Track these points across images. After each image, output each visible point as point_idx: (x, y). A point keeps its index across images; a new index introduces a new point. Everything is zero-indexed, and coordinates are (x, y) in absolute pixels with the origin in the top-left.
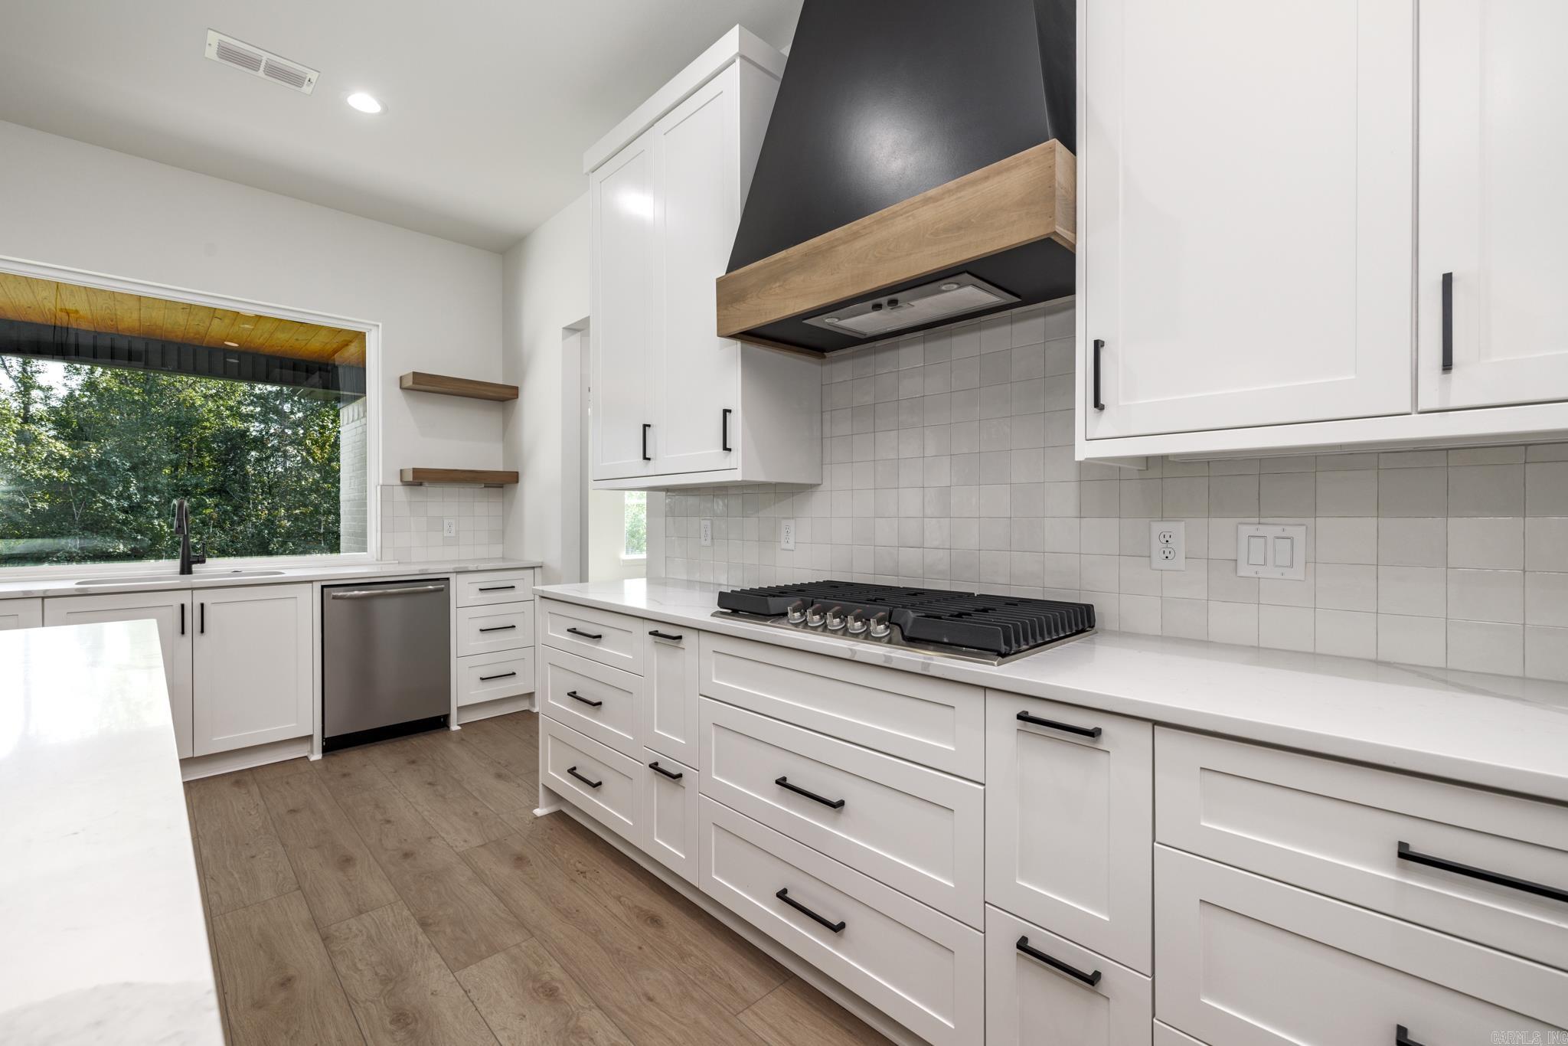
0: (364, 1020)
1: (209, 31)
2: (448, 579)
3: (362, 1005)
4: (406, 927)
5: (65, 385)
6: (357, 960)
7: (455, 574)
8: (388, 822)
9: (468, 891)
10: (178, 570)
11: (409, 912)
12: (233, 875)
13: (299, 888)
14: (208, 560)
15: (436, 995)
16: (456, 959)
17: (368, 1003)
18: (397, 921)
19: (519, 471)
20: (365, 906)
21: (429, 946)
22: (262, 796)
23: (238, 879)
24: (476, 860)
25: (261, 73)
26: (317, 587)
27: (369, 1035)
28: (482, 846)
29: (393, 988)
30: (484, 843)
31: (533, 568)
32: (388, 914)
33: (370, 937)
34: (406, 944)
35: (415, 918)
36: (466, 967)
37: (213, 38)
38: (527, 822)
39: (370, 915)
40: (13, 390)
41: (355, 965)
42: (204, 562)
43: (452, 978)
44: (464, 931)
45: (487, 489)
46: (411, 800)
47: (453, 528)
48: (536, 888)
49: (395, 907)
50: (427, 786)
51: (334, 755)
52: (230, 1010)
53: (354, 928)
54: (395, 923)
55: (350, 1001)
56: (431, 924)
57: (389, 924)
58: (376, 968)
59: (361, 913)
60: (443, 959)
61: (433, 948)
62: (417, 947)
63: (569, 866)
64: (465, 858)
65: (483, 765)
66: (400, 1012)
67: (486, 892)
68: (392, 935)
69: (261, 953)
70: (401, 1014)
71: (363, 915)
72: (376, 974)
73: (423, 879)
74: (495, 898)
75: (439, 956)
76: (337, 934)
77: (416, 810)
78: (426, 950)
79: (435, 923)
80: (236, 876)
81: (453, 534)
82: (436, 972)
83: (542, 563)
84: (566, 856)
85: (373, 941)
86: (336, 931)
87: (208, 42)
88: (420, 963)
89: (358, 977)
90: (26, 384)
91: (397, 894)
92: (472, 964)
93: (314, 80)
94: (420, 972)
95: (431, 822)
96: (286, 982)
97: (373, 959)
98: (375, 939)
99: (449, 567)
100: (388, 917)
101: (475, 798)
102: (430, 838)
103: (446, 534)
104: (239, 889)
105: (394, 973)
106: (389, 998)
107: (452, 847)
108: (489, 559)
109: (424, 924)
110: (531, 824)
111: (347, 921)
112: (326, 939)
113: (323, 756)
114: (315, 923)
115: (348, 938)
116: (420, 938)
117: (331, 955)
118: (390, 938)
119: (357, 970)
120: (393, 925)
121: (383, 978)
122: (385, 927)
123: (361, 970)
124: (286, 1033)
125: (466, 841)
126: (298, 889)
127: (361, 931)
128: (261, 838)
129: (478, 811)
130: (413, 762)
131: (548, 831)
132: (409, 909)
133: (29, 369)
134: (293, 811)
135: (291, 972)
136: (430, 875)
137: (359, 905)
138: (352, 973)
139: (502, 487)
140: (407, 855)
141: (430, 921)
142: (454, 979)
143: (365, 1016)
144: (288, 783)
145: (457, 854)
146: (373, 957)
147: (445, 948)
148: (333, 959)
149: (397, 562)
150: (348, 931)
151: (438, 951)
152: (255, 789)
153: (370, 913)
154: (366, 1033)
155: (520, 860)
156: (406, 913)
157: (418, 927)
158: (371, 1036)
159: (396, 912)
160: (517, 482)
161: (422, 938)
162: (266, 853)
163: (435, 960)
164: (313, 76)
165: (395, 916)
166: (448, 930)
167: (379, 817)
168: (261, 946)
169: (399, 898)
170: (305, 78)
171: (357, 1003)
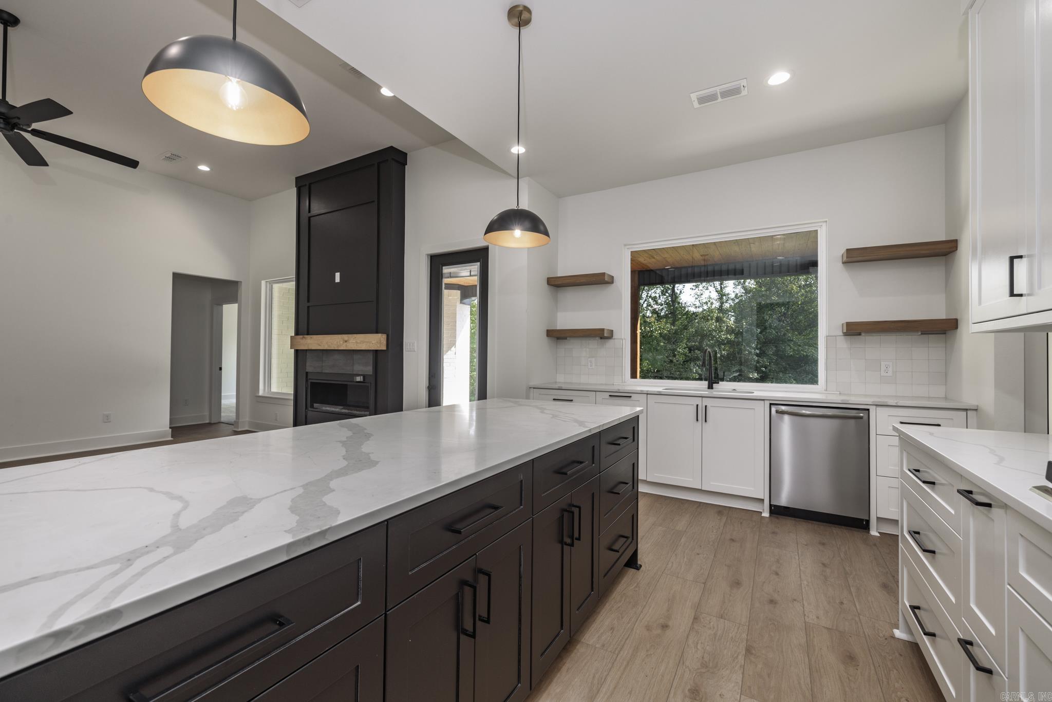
0: (679, 676)
1: (691, 95)
2: (868, 410)
3: (684, 667)
4: (737, 644)
5: (734, 292)
6: (700, 642)
7: (875, 407)
8: (777, 574)
9: (792, 651)
10: (707, 386)
11: (746, 637)
12: (684, 558)
13: (705, 583)
14: (720, 382)
15: (722, 697)
16: (750, 687)
17: (687, 669)
18: (735, 637)
19: (958, 318)
20: (726, 615)
21: (741, 666)
22: (724, 524)
23: (684, 562)
24: (815, 635)
25: (720, 100)
26: (767, 403)
27: (675, 686)
28: (827, 628)
29: (704, 673)
30: (830, 627)
31: (966, 410)
32: (734, 629)
33: (715, 634)
34: (729, 654)
35: (747, 643)
36: (751, 698)
37: (694, 97)
38: (881, 635)
39: (725, 622)
40: (716, 298)
41: (697, 643)
42: (718, 383)
43: (738, 696)
44: (769, 675)
45: (923, 336)
46: (802, 568)
47: (890, 369)
48: (847, 689)
49: (741, 628)
50: (820, 565)
51: (777, 518)
52: (638, 621)
53: (712, 623)
54: (734, 637)
55: (681, 660)
56: (752, 654)
57: (731, 635)
58: (705, 654)
59: (721, 618)
60: (742, 681)
61: (742, 669)
62: (734, 660)
63: (893, 695)
64: (808, 629)
65: (877, 572)
66: (697, 688)
67: (805, 663)
68: (727, 643)
69: (667, 604)
70: (697, 690)
71: (722, 620)
72: (703, 658)
73: (770, 623)
74: (808, 671)
75: (742, 677)
76: (702, 620)
77: (800, 577)
78: (737, 667)
79: (755, 655)
80: (685, 559)
81: (890, 374)
82: (733, 685)
83: (978, 406)
84: (897, 685)
85: (715, 638)
86: (703, 618)
87: (693, 100)
88: (728, 672)
89: (693, 651)
90: (722, 295)
91: (748, 621)
92: (756, 700)
93: (745, 85)
94: (724, 677)
95: (804, 590)
96: (665, 627)
97: (708, 648)
98: (717, 638)
99: (869, 400)
100: (733, 631)
101: (851, 593)
102: (795, 600)
103: (883, 374)
104: (681, 567)
105: (711, 665)
106: (698, 676)
107: (805, 615)
108: (929, 398)
109: (749, 650)
110: (884, 639)
111: (712, 617)
112: (696, 619)
113: (770, 515)
114: (698, 607)
115: (705, 626)
116: (740, 657)
117: (692, 628)
118: (725, 643)
119: (696, 647)
120: (732, 638)
121: (704, 662)
122: (727, 634)
123: (697, 648)
124: (647, 651)
125: (818, 618)
126: (703, 583)
127: (714, 628)
128: (708, 547)
129: (845, 602)
130: (823, 544)
131: (897, 654)
132: (747, 635)
133: (723, 286)
134: (732, 540)
135: (670, 624)
136: (776, 623)
137: (724, 612)
138: (693, 646)
139: (945, 333)
140: (772, 602)
141: (754, 652)
142: (739, 699)
143: (681, 675)
144: (741, 523)
145: (805, 622)
146: (708, 647)
147: (749, 675)
148: (691, 632)
149: (839, 393)
150: (708, 623)
151: (743, 673)
152: (724, 519)
153: (726, 621)
154: (675, 685)
155: (850, 659)
156: (744, 636)
157: (744, 649)
158: (675, 688)
159: (740, 630)
160: (957, 328)
161: (741, 659)
162: (705, 555)
163: (737, 677)
164: (744, 82)
165: (737, 633)
166: (760, 666)
167: (774, 568)
168: (669, 601)
169: (747, 624)
170: (741, 87)
171: (683, 664)
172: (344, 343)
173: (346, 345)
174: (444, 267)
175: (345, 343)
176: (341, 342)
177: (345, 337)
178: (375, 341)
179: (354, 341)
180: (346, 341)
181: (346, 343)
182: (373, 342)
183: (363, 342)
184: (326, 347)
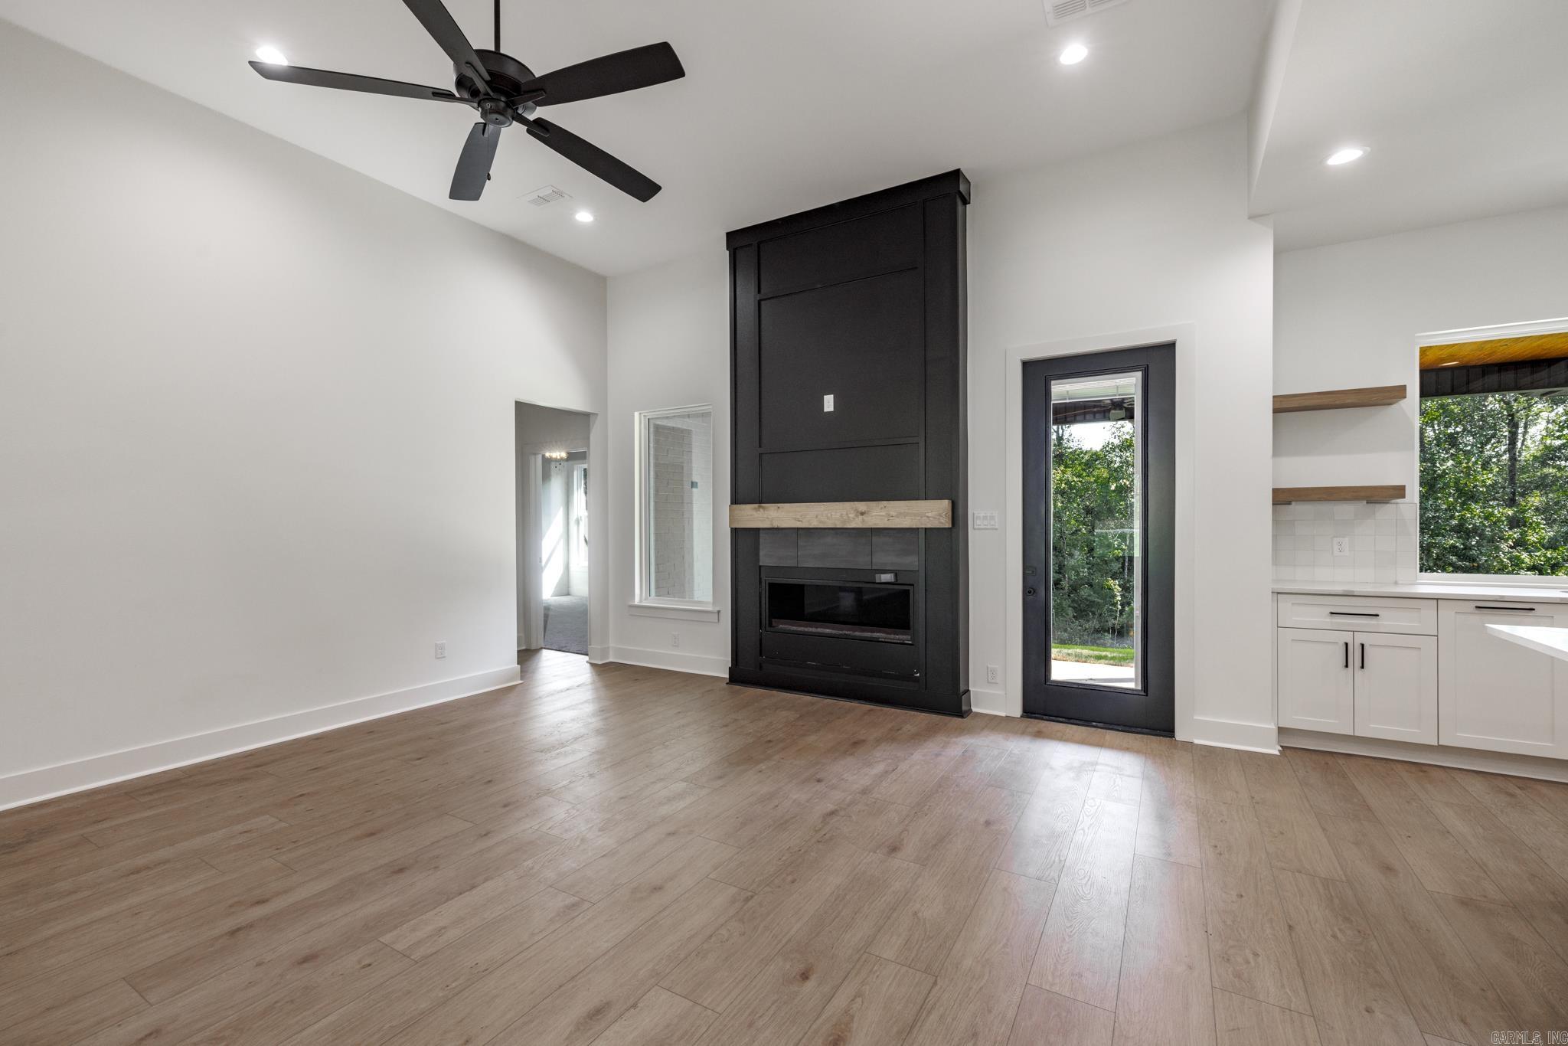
172: (857, 516)
173: (863, 521)
174: (1053, 382)
175: (861, 517)
176: (851, 516)
177: (862, 506)
178: (931, 513)
179: (884, 514)
180: (862, 514)
181: (864, 517)
182: (930, 515)
183: (905, 515)
184: (815, 524)
